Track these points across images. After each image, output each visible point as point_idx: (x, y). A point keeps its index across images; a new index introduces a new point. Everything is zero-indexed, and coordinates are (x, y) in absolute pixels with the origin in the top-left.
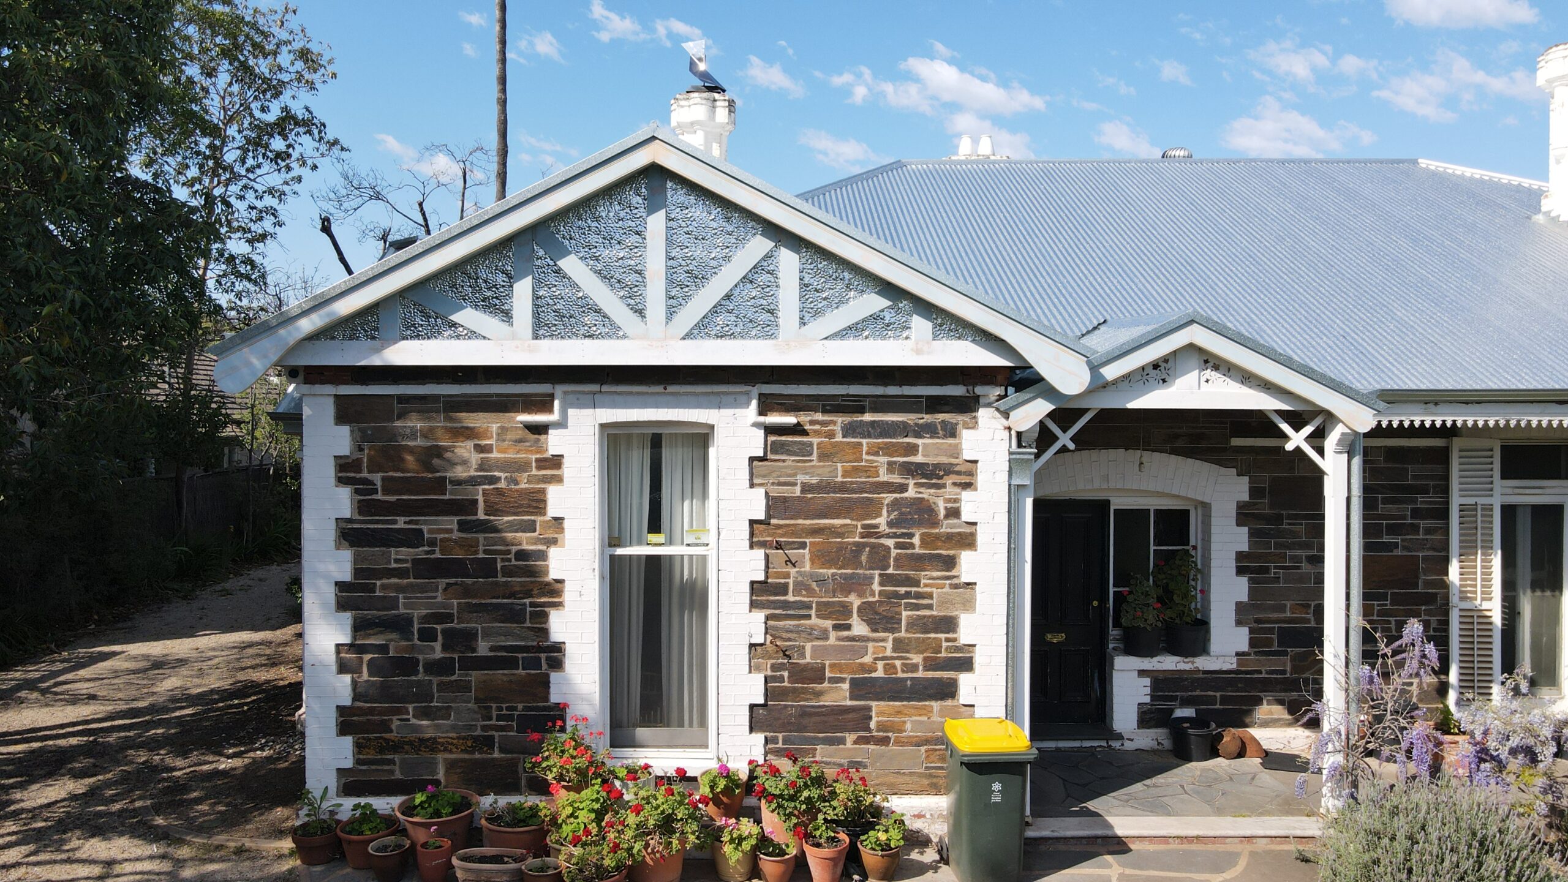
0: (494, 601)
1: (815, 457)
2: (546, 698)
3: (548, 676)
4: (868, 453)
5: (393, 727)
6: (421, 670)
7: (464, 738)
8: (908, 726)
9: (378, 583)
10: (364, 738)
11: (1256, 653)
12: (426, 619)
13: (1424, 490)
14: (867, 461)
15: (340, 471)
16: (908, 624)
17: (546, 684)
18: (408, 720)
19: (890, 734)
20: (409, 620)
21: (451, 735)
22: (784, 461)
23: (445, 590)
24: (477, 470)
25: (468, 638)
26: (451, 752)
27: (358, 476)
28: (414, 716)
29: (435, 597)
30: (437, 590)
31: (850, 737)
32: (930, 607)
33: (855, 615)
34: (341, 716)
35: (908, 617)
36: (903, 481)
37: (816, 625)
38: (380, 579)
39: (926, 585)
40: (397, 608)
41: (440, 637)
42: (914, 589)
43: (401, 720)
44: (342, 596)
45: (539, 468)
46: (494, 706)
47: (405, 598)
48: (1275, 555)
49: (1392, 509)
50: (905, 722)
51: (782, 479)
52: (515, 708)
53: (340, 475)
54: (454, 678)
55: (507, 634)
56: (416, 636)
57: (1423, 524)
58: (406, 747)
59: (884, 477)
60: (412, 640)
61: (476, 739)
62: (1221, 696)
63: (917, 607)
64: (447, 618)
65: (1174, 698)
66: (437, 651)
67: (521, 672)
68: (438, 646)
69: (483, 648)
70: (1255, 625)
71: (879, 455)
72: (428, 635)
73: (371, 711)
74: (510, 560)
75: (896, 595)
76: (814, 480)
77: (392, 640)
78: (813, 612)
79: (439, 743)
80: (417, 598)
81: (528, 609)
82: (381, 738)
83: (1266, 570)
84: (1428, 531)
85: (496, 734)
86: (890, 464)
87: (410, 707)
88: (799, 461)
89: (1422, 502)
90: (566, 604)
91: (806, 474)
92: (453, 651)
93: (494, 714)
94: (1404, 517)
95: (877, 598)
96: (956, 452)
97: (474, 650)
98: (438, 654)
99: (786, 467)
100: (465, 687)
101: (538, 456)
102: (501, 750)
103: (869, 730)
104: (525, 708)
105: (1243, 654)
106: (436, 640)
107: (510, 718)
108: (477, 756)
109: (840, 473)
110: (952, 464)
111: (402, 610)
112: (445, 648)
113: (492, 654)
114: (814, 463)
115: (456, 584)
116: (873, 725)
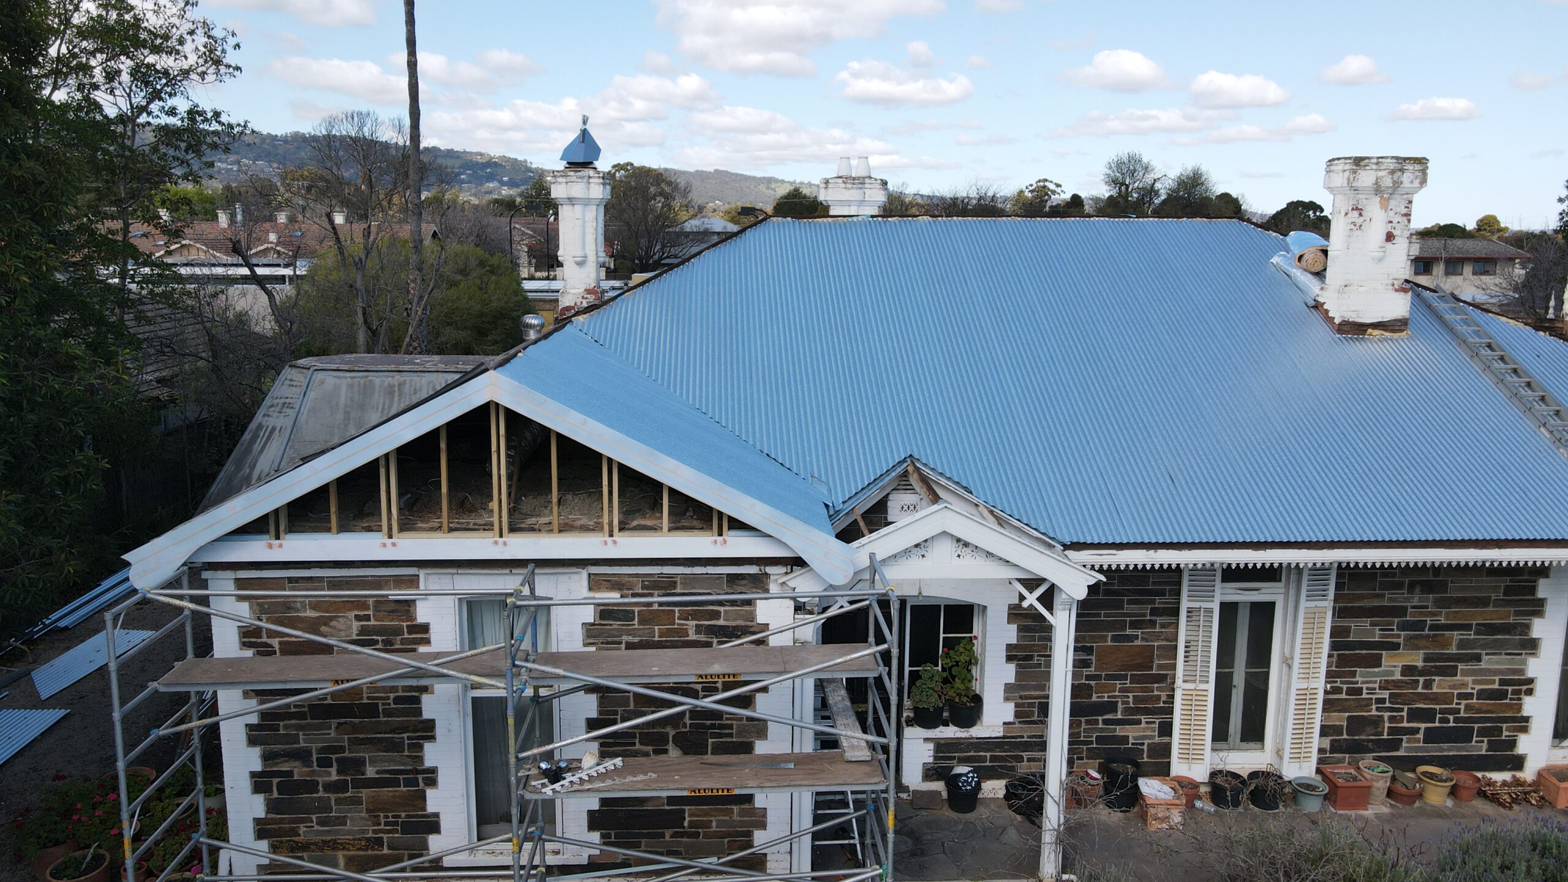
0: (378, 736)
1: (636, 622)
2: (424, 809)
3: (425, 792)
4: (679, 618)
5: (301, 832)
6: (321, 789)
7: (359, 839)
8: (714, 824)
9: (282, 724)
10: (277, 841)
11: (1020, 722)
12: (321, 751)
13: (1162, 593)
14: (678, 624)
15: (244, 637)
16: (713, 748)
17: (423, 797)
18: (313, 827)
19: (700, 830)
20: (309, 752)
21: (347, 837)
22: (611, 625)
23: (337, 728)
24: (358, 635)
25: (358, 765)
26: (349, 850)
27: (259, 640)
28: (317, 824)
29: (329, 734)
30: (330, 728)
31: (668, 833)
32: (731, 735)
33: (671, 742)
34: (257, 825)
35: (713, 742)
36: (709, 640)
37: (639, 750)
38: (283, 720)
39: (727, 719)
40: (299, 742)
41: (335, 764)
42: (717, 722)
43: (307, 827)
44: (252, 735)
45: (409, 633)
46: (382, 815)
47: (304, 735)
48: (1038, 645)
49: (1134, 608)
50: (711, 821)
51: (610, 639)
52: (399, 816)
53: (244, 640)
54: (349, 794)
55: (391, 761)
56: (315, 764)
57: (1159, 620)
58: (312, 847)
59: (692, 636)
60: (312, 767)
61: (368, 840)
62: (991, 756)
63: (721, 736)
64: (342, 749)
65: (953, 758)
66: (334, 776)
67: (402, 788)
68: (333, 770)
69: (370, 772)
70: (1020, 701)
71: (688, 620)
72: (324, 763)
73: (282, 821)
74: (389, 704)
75: (704, 726)
76: (636, 640)
77: (295, 767)
78: (637, 741)
79: (339, 843)
80: (314, 734)
81: (406, 742)
82: (291, 841)
83: (1031, 658)
84: (1163, 626)
85: (385, 836)
86: (697, 626)
87: (314, 817)
88: (623, 625)
89: (1159, 603)
90: (438, 737)
91: (629, 635)
92: (347, 775)
93: (383, 821)
94: (1145, 616)
95: (688, 729)
96: (752, 616)
97: (363, 774)
98: (334, 777)
99: (612, 630)
100: (357, 801)
101: (409, 623)
102: (389, 848)
103: (683, 827)
104: (408, 816)
105: (1009, 723)
106: (332, 767)
107: (396, 824)
108: (370, 852)
109: (657, 634)
110: (747, 626)
111: (302, 744)
112: (339, 772)
113: (377, 776)
114: (636, 627)
115: (345, 723)
116: (686, 824)
